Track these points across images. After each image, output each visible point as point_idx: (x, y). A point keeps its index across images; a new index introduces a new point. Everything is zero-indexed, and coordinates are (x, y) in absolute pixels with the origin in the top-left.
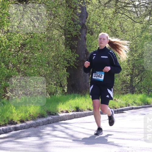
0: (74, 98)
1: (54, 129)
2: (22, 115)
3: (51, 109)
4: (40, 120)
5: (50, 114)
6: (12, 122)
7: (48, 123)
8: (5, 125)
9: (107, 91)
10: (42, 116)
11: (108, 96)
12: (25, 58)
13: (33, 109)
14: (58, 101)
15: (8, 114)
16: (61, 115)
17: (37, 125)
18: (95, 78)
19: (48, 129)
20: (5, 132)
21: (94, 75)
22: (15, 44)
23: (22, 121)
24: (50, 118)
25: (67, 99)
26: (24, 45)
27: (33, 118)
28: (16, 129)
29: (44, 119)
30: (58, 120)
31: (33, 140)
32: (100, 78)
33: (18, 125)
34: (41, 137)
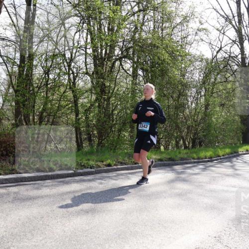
0: (245, 146)
1: (237, 159)
2: (223, 153)
3: (235, 150)
4: (231, 155)
5: (235, 152)
6: (219, 156)
7: (234, 157)
8: (216, 157)
9: (150, 137)
10: (232, 154)
11: (149, 142)
12: (224, 129)
13: (228, 150)
14: (238, 147)
15: (217, 153)
16: (240, 153)
17: (230, 157)
18: (141, 128)
19: (235, 159)
20: (216, 160)
21: (139, 126)
22: (220, 123)
23: (223, 156)
24: (235, 154)
25: (242, 146)
26: (223, 123)
27: (228, 155)
28: (221, 159)
29: (233, 155)
30: (239, 155)
31: (228, 164)
32: (145, 129)
33: (222, 157)
34: (231, 162)
